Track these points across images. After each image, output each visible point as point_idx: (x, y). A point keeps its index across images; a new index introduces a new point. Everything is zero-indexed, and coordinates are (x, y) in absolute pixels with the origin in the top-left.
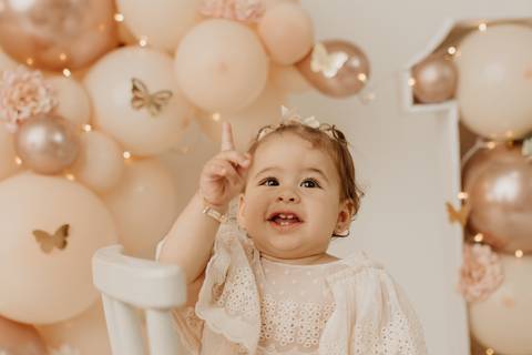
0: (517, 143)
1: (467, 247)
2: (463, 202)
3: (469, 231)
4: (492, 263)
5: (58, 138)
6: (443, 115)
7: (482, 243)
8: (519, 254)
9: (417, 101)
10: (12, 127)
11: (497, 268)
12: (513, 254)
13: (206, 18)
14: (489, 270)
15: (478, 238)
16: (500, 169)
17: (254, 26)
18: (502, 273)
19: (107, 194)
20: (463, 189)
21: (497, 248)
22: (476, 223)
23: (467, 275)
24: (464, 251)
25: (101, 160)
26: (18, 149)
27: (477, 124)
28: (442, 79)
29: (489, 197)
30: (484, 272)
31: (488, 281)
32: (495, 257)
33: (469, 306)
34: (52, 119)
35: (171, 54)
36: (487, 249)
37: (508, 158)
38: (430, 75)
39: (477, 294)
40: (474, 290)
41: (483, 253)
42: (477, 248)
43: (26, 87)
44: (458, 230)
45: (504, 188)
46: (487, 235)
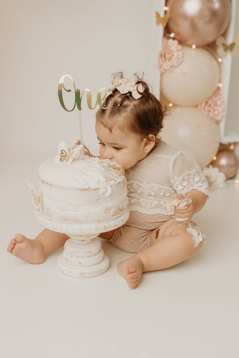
1: (165, 40)
2: (166, 12)
3: (167, 30)
4: (178, 50)
7: (174, 39)
8: (194, 47)
11: (180, 54)
12: (191, 46)
14: (176, 54)
15: (172, 35)
18: (183, 57)
20: (166, 5)
21: (181, 42)
22: (172, 26)
23: (163, 56)
24: (163, 42)
30: (173, 55)
31: (174, 61)
32: (180, 47)
33: (162, 75)
36: (176, 42)
39: (167, 68)
40: (166, 65)
41: (173, 44)
42: (171, 41)
44: (161, 29)
45: (192, 6)
46: (177, 34)
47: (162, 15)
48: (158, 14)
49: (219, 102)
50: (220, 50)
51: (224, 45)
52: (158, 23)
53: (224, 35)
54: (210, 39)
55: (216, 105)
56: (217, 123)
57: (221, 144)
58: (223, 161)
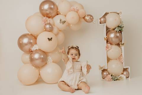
0: (114, 29)
3: (107, 41)
5: (51, 26)
6: (104, 25)
7: (109, 43)
9: (100, 23)
10: (44, 25)
11: (111, 46)
12: (113, 45)
13: (70, 11)
16: (112, 33)
17: (77, 12)
19: (56, 35)
21: (111, 44)
22: (108, 40)
23: (107, 47)
24: (106, 44)
25: (55, 30)
26: (45, 28)
27: (109, 26)
28: (104, 20)
29: (110, 37)
31: (110, 48)
33: (107, 52)
34: (49, 24)
35: (65, 16)
37: (113, 31)
38: (102, 19)
40: (108, 49)
41: (109, 45)
43: (46, 20)
45: (112, 35)
46: (110, 42)
47: (106, 38)
48: (105, 38)
49: (122, 58)
50: (121, 45)
51: (121, 44)
52: (105, 40)
53: (121, 41)
54: (118, 43)
55: (121, 59)
56: (122, 63)
57: (124, 69)
58: (125, 73)
